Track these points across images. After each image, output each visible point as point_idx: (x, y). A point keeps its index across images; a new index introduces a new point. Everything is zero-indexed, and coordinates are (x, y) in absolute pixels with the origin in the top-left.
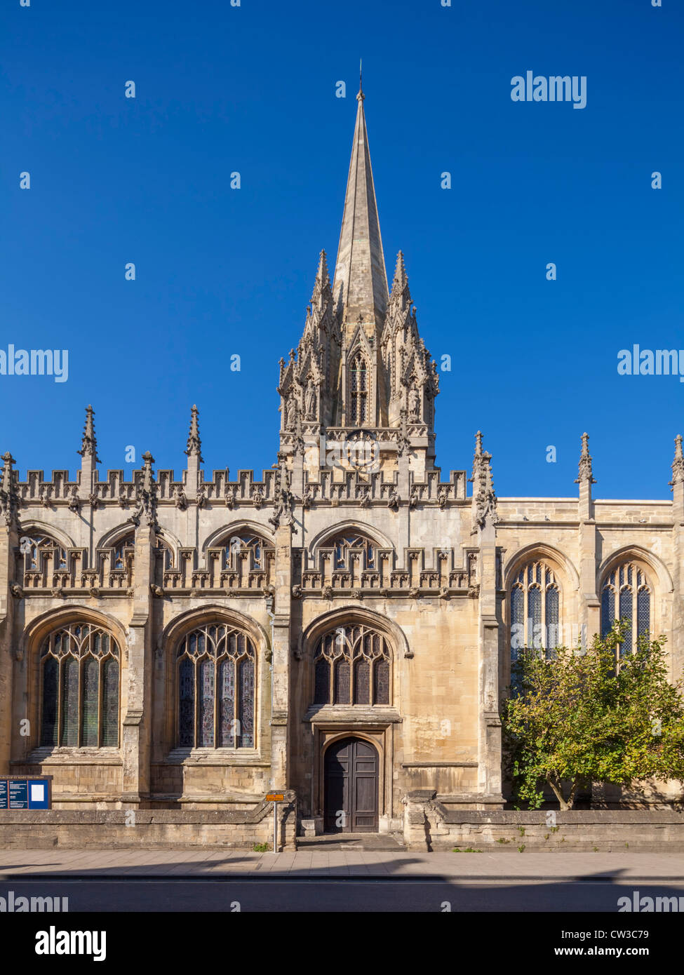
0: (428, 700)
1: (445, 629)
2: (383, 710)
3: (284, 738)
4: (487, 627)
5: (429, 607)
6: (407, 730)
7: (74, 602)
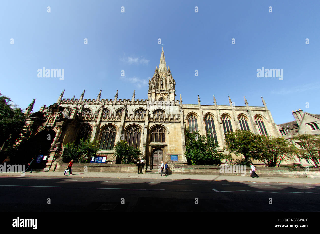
0: (172, 141)
1: (175, 128)
2: (164, 143)
3: (145, 149)
4: (182, 128)
5: (172, 124)
6: (169, 147)
7: (110, 123)
